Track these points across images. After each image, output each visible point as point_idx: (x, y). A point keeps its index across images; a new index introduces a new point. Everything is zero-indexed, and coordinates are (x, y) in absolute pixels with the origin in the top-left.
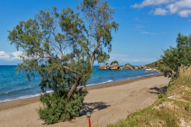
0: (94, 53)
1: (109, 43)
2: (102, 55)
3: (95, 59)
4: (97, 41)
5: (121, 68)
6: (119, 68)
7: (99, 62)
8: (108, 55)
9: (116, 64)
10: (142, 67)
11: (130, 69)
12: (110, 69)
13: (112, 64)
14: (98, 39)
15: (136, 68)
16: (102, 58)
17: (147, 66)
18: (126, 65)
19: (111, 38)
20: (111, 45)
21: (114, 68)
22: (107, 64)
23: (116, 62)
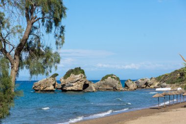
0: (19, 49)
1: (57, 21)
2: (39, 54)
3: (21, 65)
4: (27, 16)
5: (93, 86)
6: (86, 86)
7: (32, 73)
8: (57, 54)
9: (78, 77)
10: (146, 84)
11: (115, 89)
12: (63, 90)
13: (68, 75)
14: (29, 12)
15: (132, 86)
16: (41, 61)
17: (158, 79)
18: (106, 77)
19: (62, 10)
20: (63, 28)
21: (76, 86)
22: (56, 75)
23: (78, 71)
